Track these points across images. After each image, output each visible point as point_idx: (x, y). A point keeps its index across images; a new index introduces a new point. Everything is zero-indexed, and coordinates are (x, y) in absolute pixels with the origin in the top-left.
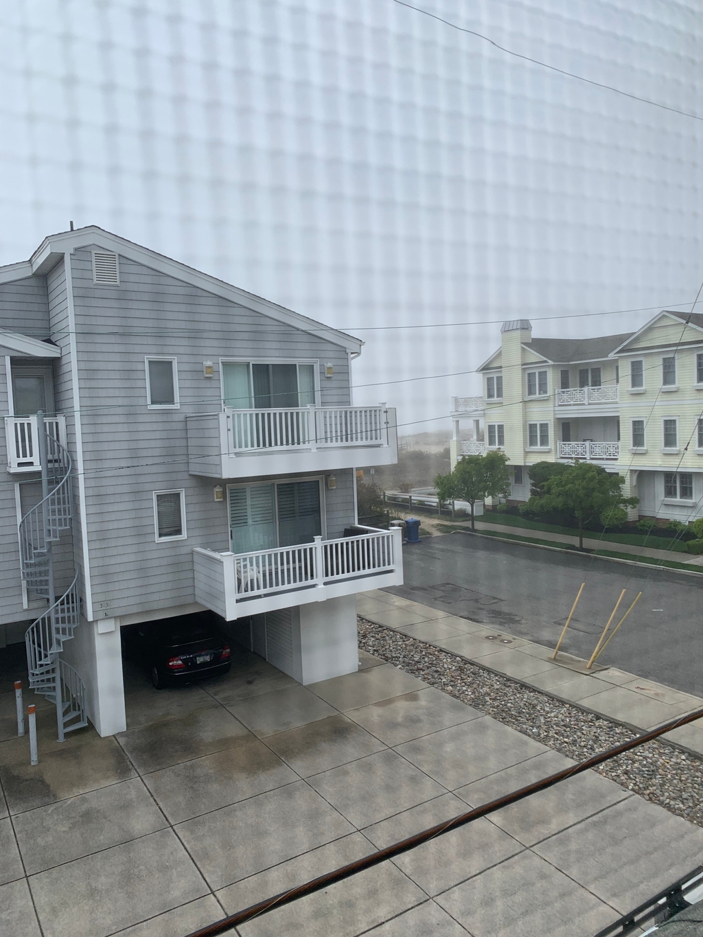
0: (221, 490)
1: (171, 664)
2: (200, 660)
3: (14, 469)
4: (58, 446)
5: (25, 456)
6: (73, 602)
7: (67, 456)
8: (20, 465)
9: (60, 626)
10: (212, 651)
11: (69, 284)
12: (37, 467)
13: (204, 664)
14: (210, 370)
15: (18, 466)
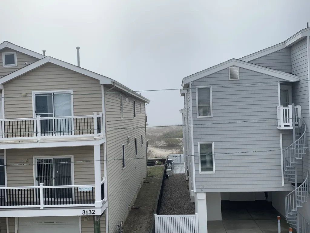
3: (283, 128)
5: (286, 122)
8: (285, 126)
11: (308, 49)
12: (291, 127)
15: (284, 127)
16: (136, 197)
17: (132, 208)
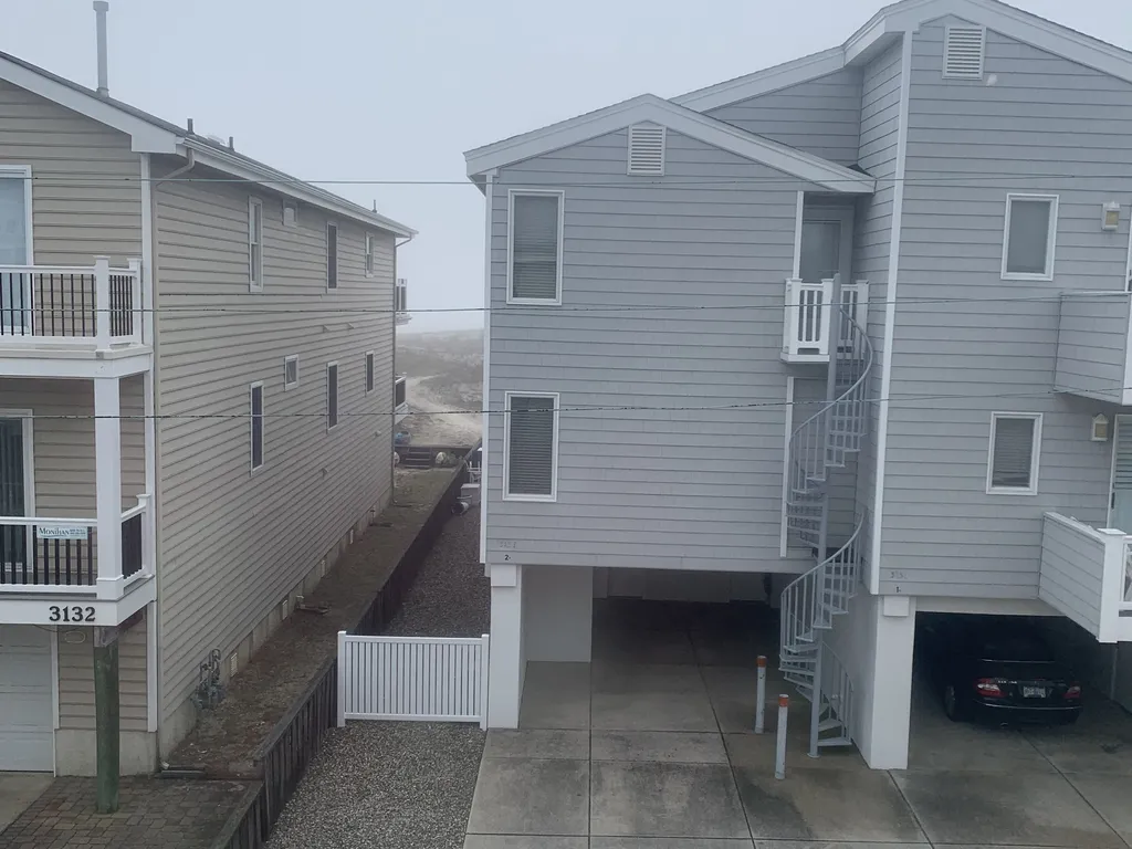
0: (1105, 422)
1: (980, 686)
2: (1028, 692)
3: (793, 356)
4: (854, 326)
5: (809, 339)
6: (852, 562)
7: (867, 343)
8: (802, 351)
9: (832, 592)
10: (1051, 683)
11: (904, 80)
12: (824, 357)
13: (1034, 700)
14: (1114, 216)
15: (799, 353)
16: (322, 571)
17: (297, 610)
